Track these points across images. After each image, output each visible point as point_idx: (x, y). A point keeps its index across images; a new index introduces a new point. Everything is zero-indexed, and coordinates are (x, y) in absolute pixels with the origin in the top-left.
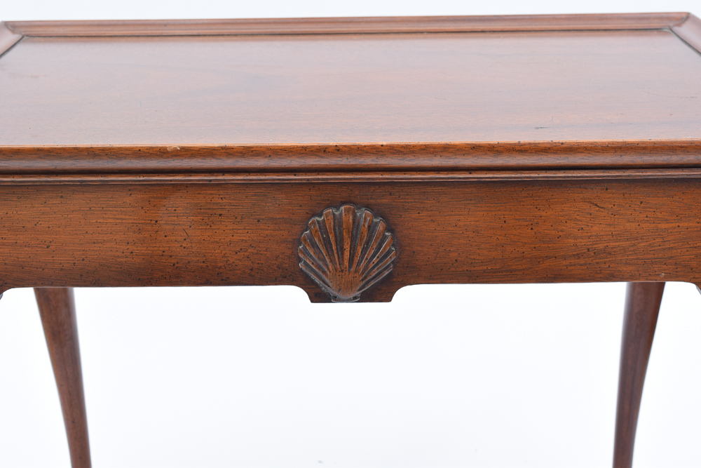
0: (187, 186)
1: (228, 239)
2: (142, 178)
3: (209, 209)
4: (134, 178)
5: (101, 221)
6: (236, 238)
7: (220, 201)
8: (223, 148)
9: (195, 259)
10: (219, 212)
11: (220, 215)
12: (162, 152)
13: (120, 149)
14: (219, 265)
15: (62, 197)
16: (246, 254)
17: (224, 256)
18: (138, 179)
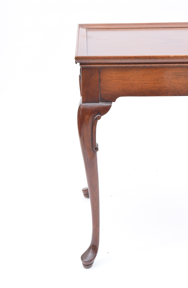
0: (172, 67)
1: (182, 83)
2: (161, 65)
3: (178, 74)
4: (159, 65)
5: (148, 77)
6: (184, 82)
7: (181, 71)
8: (185, 56)
9: (172, 88)
10: (181, 75)
11: (181, 76)
12: (169, 57)
13: (158, 56)
14: (179, 90)
15: (138, 71)
16: (187, 87)
17: (180, 87)
18: (160, 65)
